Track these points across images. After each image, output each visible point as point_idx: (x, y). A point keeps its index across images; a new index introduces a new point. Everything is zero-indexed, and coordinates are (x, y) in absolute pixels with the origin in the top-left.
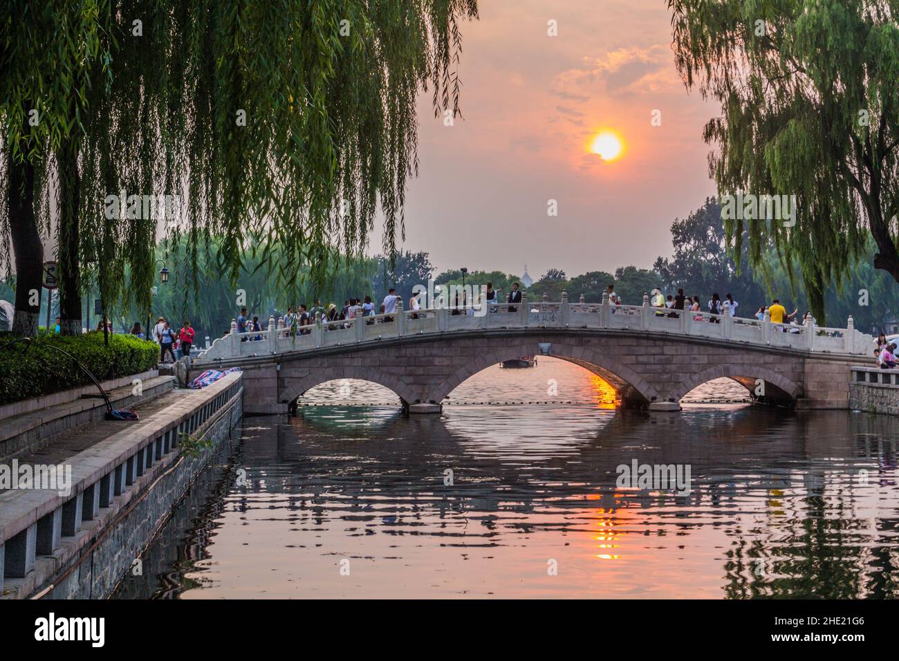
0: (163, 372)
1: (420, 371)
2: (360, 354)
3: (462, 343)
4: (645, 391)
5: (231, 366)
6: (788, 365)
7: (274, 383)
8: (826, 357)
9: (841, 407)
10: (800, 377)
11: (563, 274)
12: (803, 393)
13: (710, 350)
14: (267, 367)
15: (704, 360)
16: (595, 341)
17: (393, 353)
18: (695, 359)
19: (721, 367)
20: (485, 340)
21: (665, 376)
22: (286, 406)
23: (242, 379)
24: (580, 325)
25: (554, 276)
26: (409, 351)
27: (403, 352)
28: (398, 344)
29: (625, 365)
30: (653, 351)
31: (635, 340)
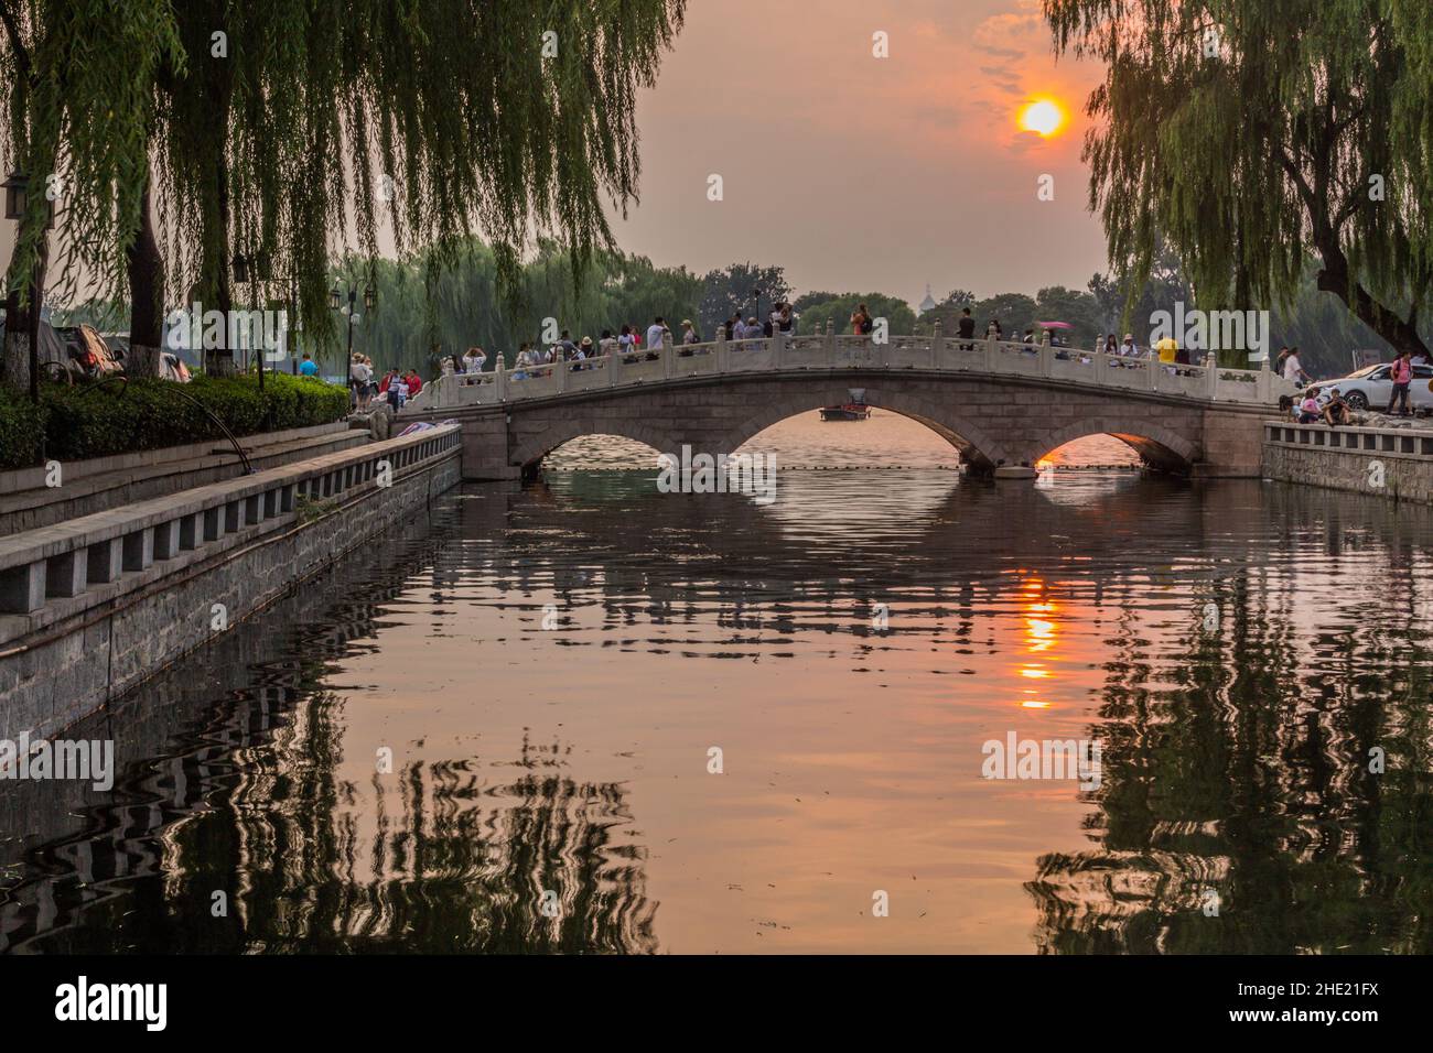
0: (355, 425)
1: (693, 424)
2: (615, 402)
3: (750, 388)
4: (988, 451)
5: (446, 418)
6: (1182, 419)
7: (503, 439)
8: (1232, 408)
9: (1249, 474)
10: (1197, 435)
11: (972, 297)
12: (1200, 456)
13: (1078, 399)
14: (493, 420)
15: (1069, 411)
16: (924, 385)
17: (658, 400)
18: (1057, 410)
19: (1091, 421)
20: (779, 385)
21: (1018, 433)
22: (519, 468)
23: (459, 431)
24: (905, 365)
25: (960, 300)
26: (679, 399)
27: (671, 399)
28: (665, 389)
29: (962, 417)
30: (1002, 399)
31: (976, 385)
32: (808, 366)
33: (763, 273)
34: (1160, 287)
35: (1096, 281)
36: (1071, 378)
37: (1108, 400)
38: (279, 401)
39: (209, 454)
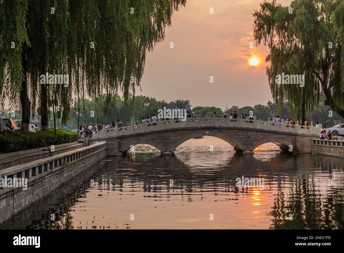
0: (80, 142)
1: (166, 141)
2: (146, 136)
4: (241, 147)
5: (103, 140)
6: (290, 139)
7: (118, 146)
8: (303, 136)
9: (308, 152)
10: (295, 143)
11: (238, 107)
12: (296, 148)
13: (264, 134)
14: (115, 140)
15: (262, 137)
16: (224, 131)
17: (157, 135)
18: (258, 136)
19: (267, 139)
20: (188, 131)
21: (248, 142)
22: (121, 153)
23: (106, 143)
24: (219, 125)
25: (235, 108)
26: (162, 135)
27: (160, 135)
28: (158, 132)
29: (234, 139)
30: (244, 134)
31: (238, 130)
32: (195, 126)
33: (184, 102)
34: (285, 104)
35: (269, 103)
36: (262, 128)
37: (271, 134)
38: (60, 137)
39: (42, 151)
